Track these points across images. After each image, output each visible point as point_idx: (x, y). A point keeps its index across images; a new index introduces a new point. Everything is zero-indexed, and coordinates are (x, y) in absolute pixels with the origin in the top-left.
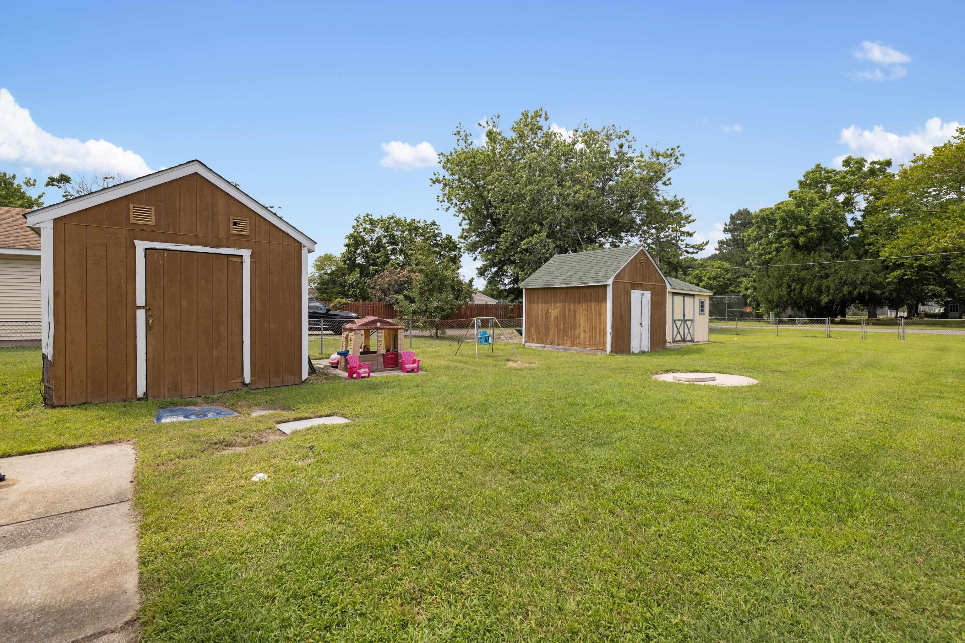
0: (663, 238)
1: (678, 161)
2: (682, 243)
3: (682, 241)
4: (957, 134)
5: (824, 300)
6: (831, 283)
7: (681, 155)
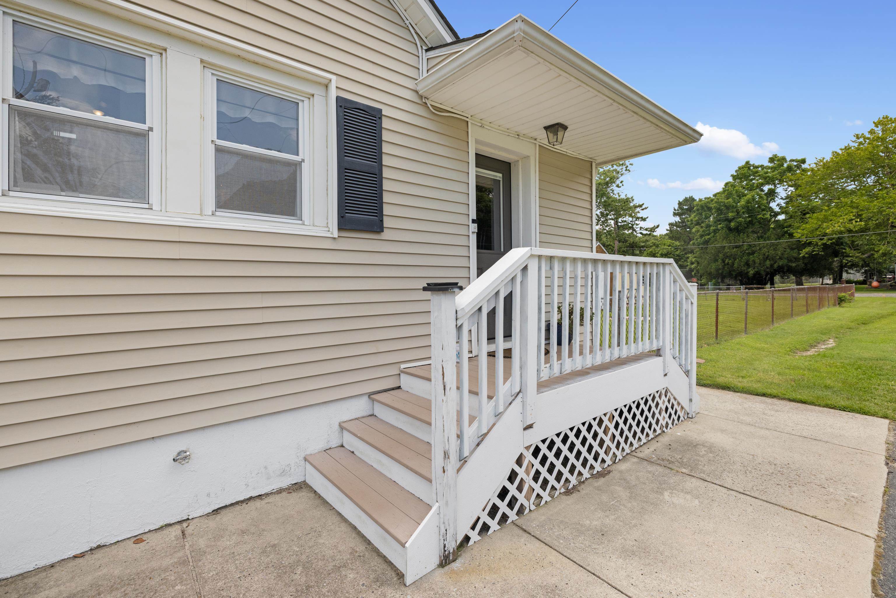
0: (620, 223)
1: (628, 169)
2: (637, 227)
3: (637, 225)
4: (854, 139)
5: (751, 272)
6: (756, 258)
7: (630, 164)
